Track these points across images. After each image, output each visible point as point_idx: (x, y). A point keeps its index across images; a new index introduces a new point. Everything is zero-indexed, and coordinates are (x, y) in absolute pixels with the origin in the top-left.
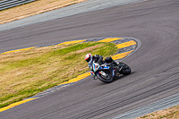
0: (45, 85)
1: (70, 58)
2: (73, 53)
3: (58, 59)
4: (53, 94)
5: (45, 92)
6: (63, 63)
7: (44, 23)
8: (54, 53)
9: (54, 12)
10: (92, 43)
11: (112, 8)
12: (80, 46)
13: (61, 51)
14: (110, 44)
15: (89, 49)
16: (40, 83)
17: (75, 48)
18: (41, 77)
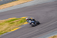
0: (4, 32)
1: (11, 23)
2: (12, 22)
3: (8, 24)
4: (6, 35)
5: (4, 34)
6: (9, 25)
7: (3, 12)
8: (6, 22)
9: (6, 9)
10: (18, 19)
11: (25, 7)
12: (15, 20)
13: (9, 21)
14: (24, 19)
15: (17, 20)
16: (2, 31)
17: (13, 20)
18: (2, 30)
